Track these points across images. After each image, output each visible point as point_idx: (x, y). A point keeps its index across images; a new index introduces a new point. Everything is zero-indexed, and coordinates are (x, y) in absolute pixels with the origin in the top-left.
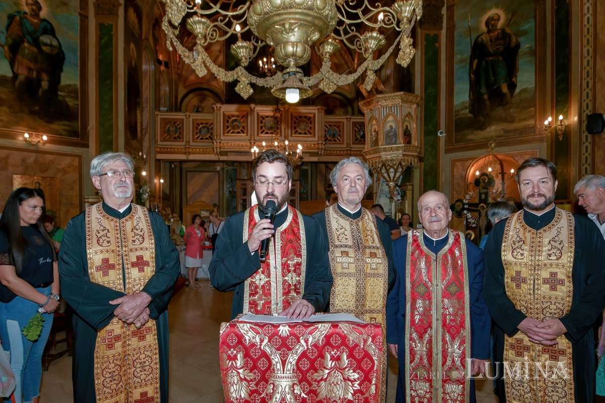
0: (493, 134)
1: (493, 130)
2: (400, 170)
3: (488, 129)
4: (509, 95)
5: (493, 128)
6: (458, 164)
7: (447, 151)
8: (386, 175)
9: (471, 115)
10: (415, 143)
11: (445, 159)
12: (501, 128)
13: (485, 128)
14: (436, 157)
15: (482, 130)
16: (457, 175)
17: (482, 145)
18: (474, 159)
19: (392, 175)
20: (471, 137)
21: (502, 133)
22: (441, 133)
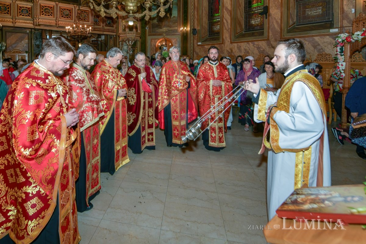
0: (164, 31)
1: (164, 29)
2: (133, 42)
3: (163, 29)
4: (169, 17)
5: (165, 28)
6: (153, 40)
7: (149, 35)
8: (128, 43)
9: (157, 23)
10: (139, 31)
11: (149, 38)
12: (167, 29)
13: (162, 28)
14: (145, 37)
15: (161, 29)
16: (153, 45)
17: (160, 34)
18: (158, 39)
19: (130, 43)
20: (158, 31)
21: (167, 30)
22: (147, 28)
